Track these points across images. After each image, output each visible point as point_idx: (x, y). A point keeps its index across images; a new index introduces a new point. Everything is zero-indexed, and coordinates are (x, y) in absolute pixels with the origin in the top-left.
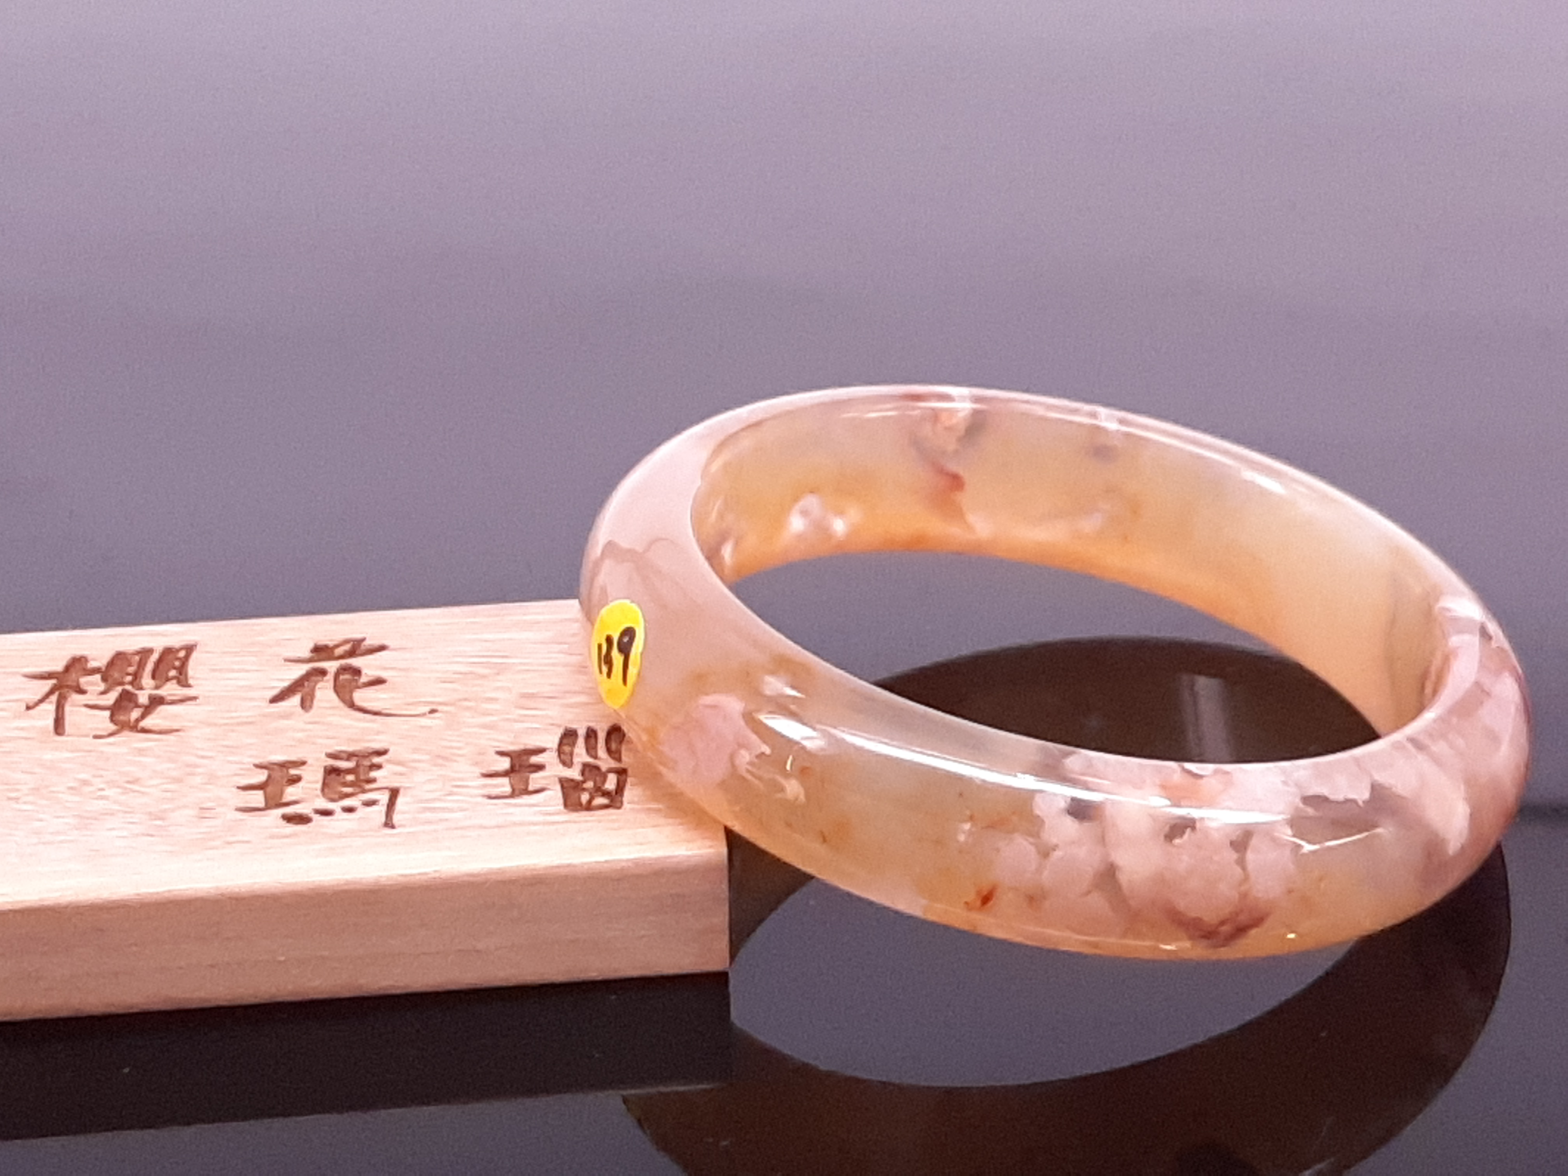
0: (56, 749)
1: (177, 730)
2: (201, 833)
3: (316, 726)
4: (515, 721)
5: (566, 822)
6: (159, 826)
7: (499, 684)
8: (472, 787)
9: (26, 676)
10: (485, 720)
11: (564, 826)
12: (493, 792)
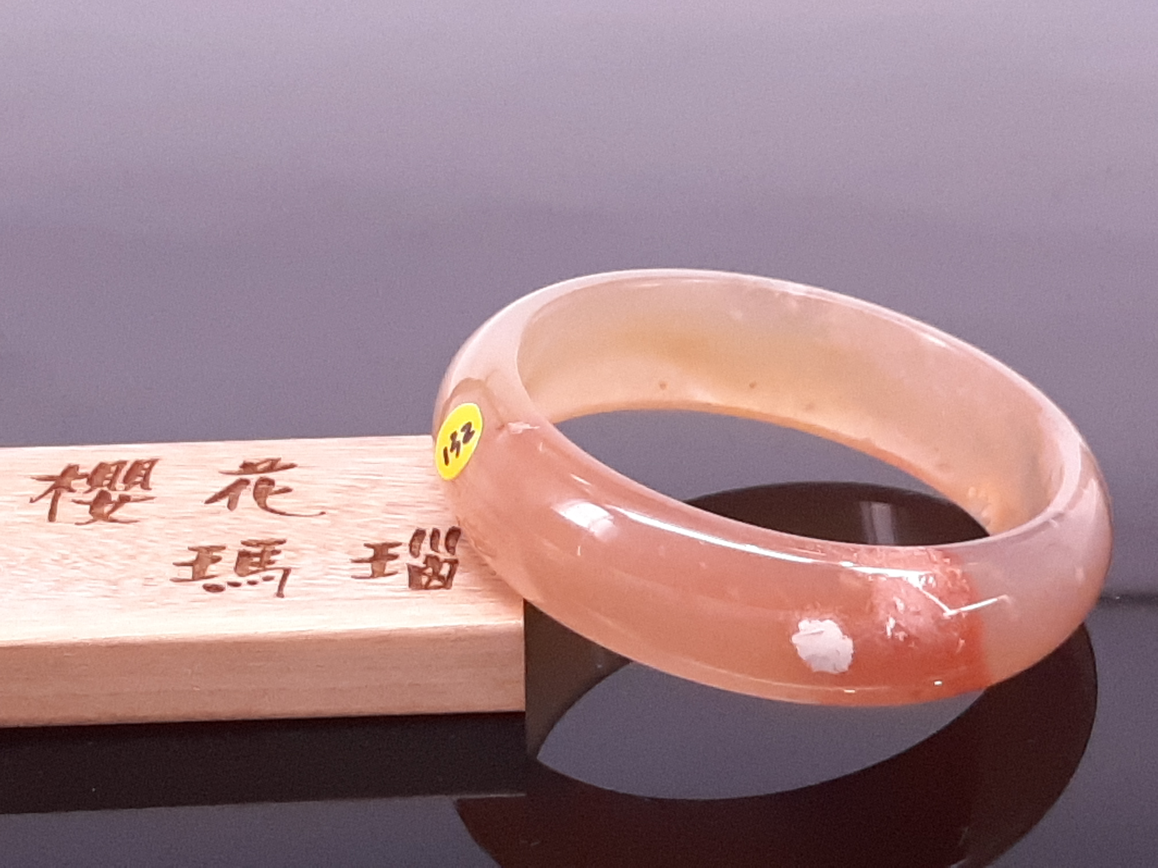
0: (48, 532)
1: (136, 521)
2: (143, 596)
3: (237, 521)
4: (382, 522)
5: (410, 597)
6: (114, 590)
7: (373, 495)
8: (343, 570)
9: (33, 478)
10: (359, 521)
11: (407, 600)
12: (359, 573)
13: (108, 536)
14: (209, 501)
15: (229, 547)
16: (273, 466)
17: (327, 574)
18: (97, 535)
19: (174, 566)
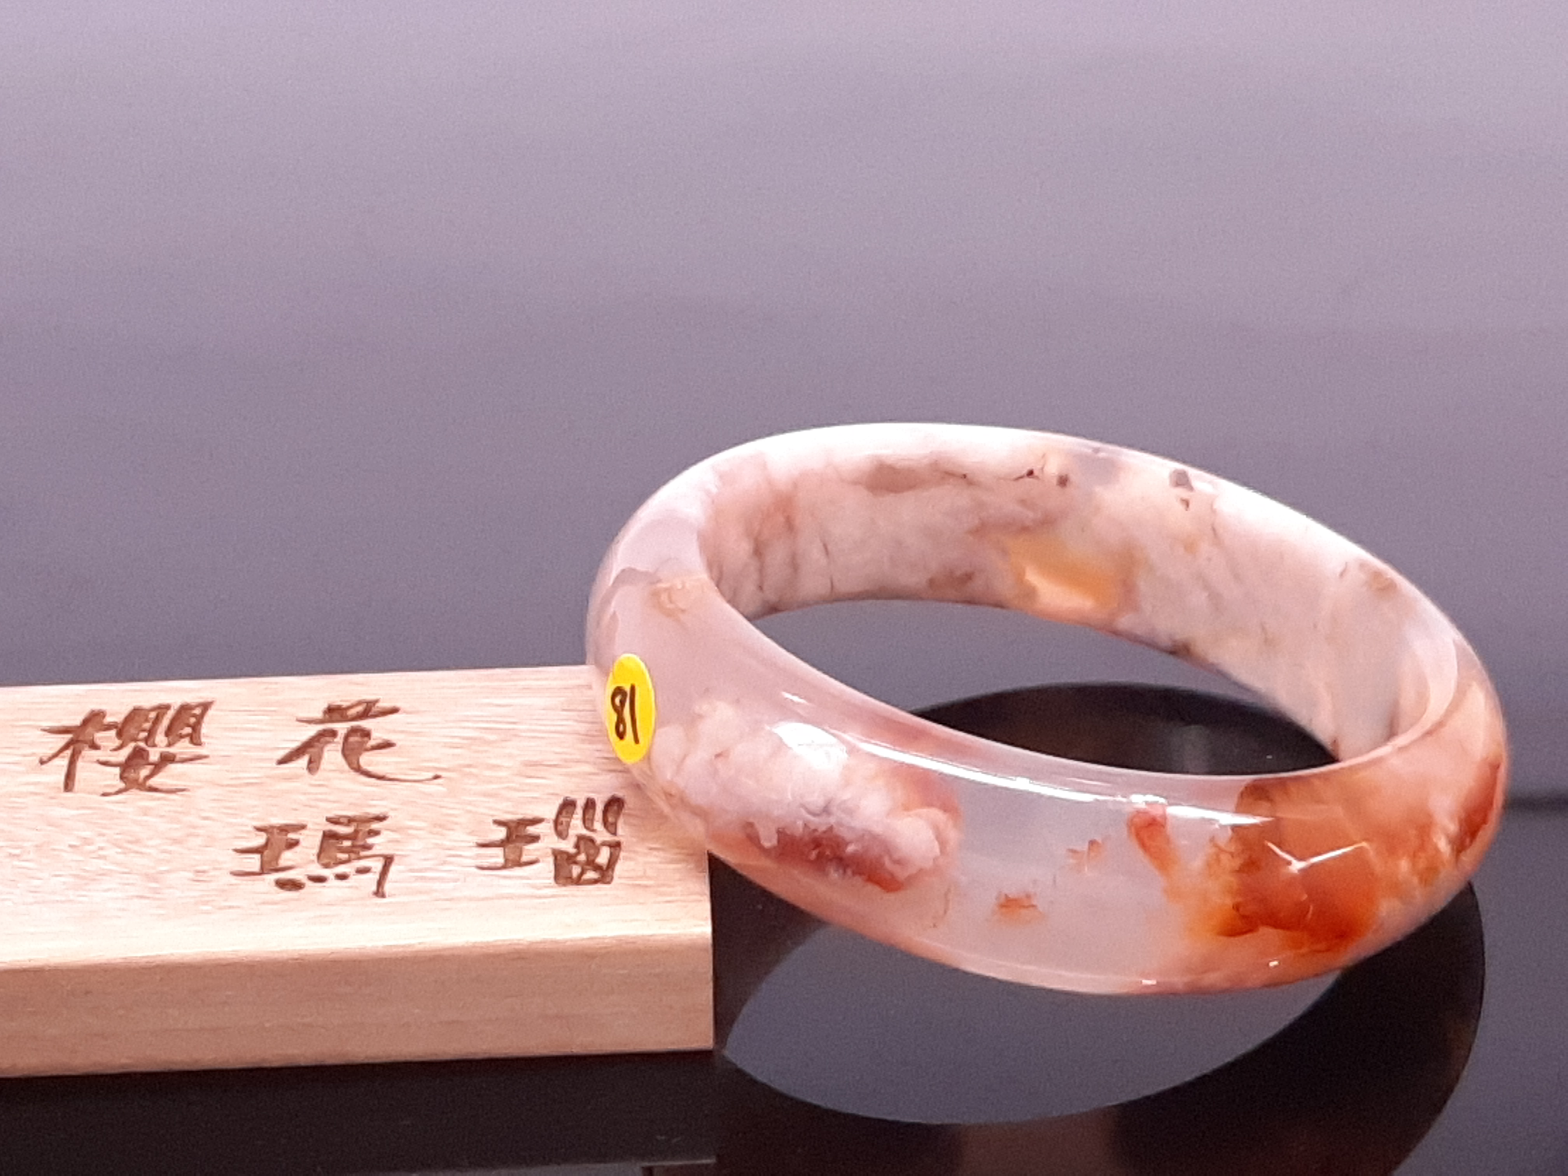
0: (63, 805)
1: (183, 790)
2: (194, 897)
3: (321, 789)
4: (515, 790)
6: (154, 888)
7: (504, 751)
8: (466, 857)
9: (43, 730)
10: (486, 788)
11: (552, 899)
12: (486, 863)
13: (146, 811)
14: (283, 761)
15: (310, 826)
16: (369, 710)
17: (445, 863)
18: (130, 809)
19: (234, 853)
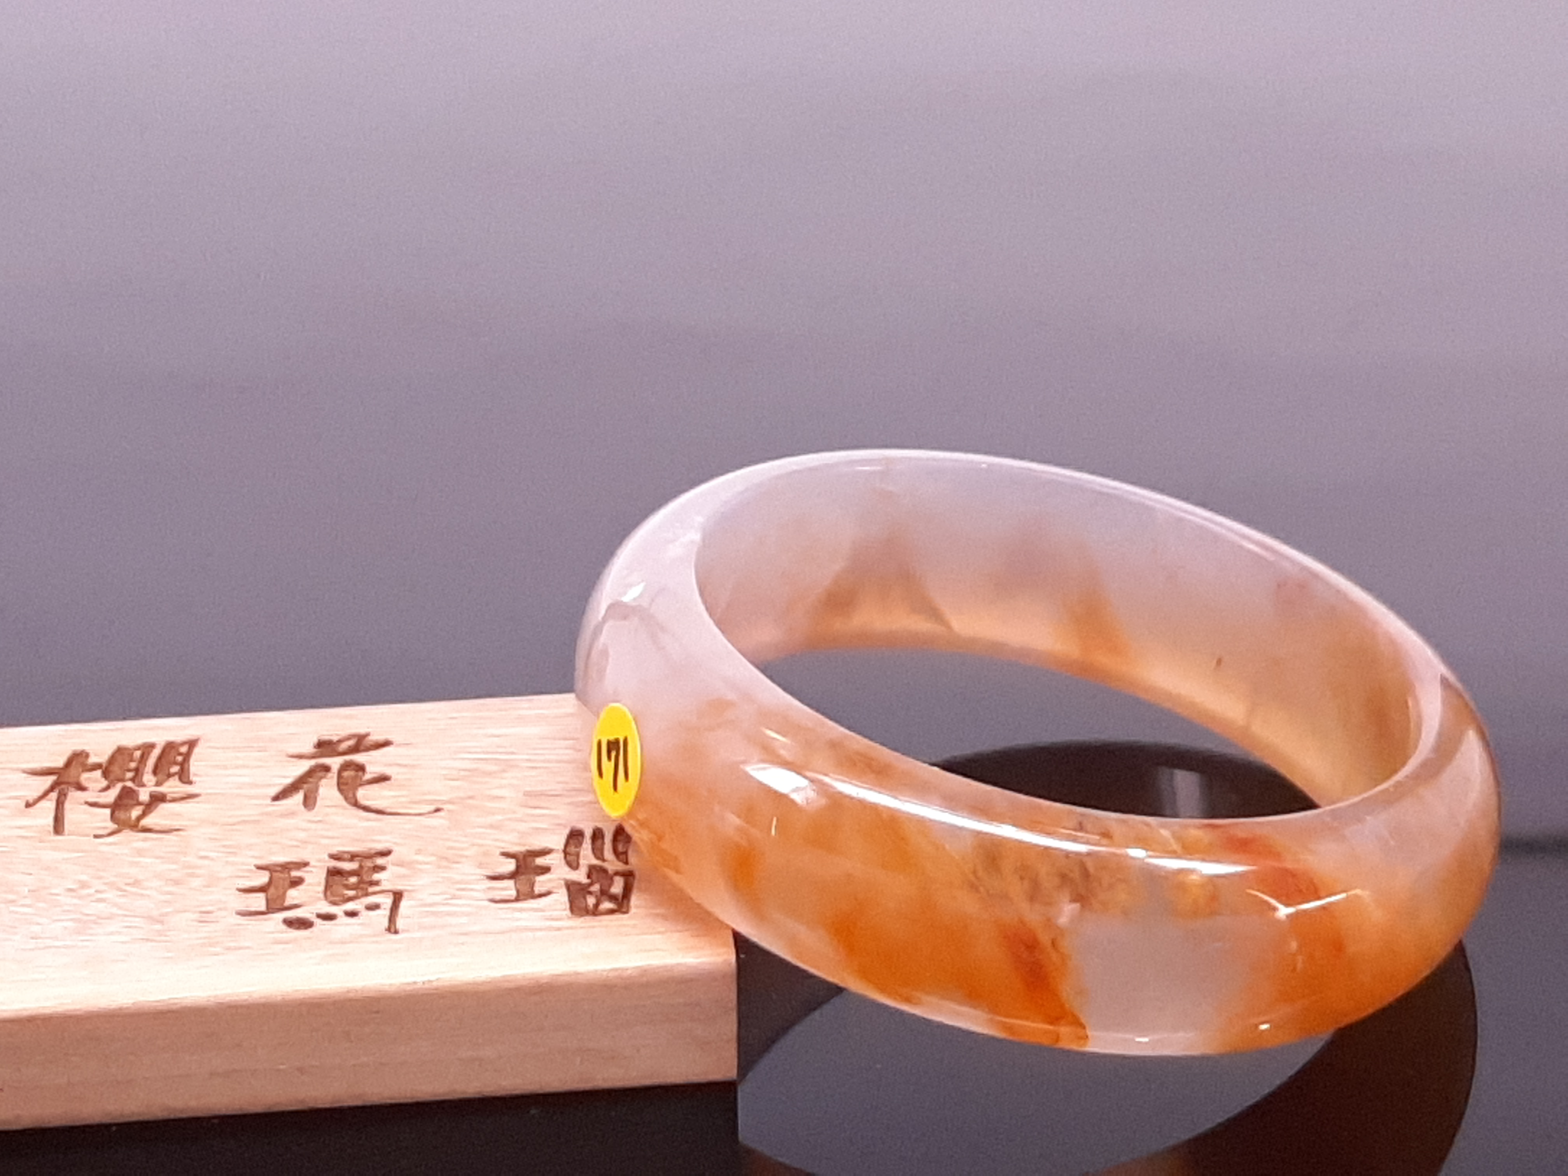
0: (55, 849)
1: (178, 830)
2: (201, 938)
3: (320, 826)
4: (521, 820)
5: (571, 928)
6: (158, 931)
7: (504, 782)
8: (476, 891)
9: (24, 772)
10: (491, 819)
11: (570, 931)
12: (499, 895)
13: (140, 852)
14: (276, 798)
15: (312, 863)
16: (360, 744)
17: (454, 897)
18: (126, 851)
19: (237, 892)
